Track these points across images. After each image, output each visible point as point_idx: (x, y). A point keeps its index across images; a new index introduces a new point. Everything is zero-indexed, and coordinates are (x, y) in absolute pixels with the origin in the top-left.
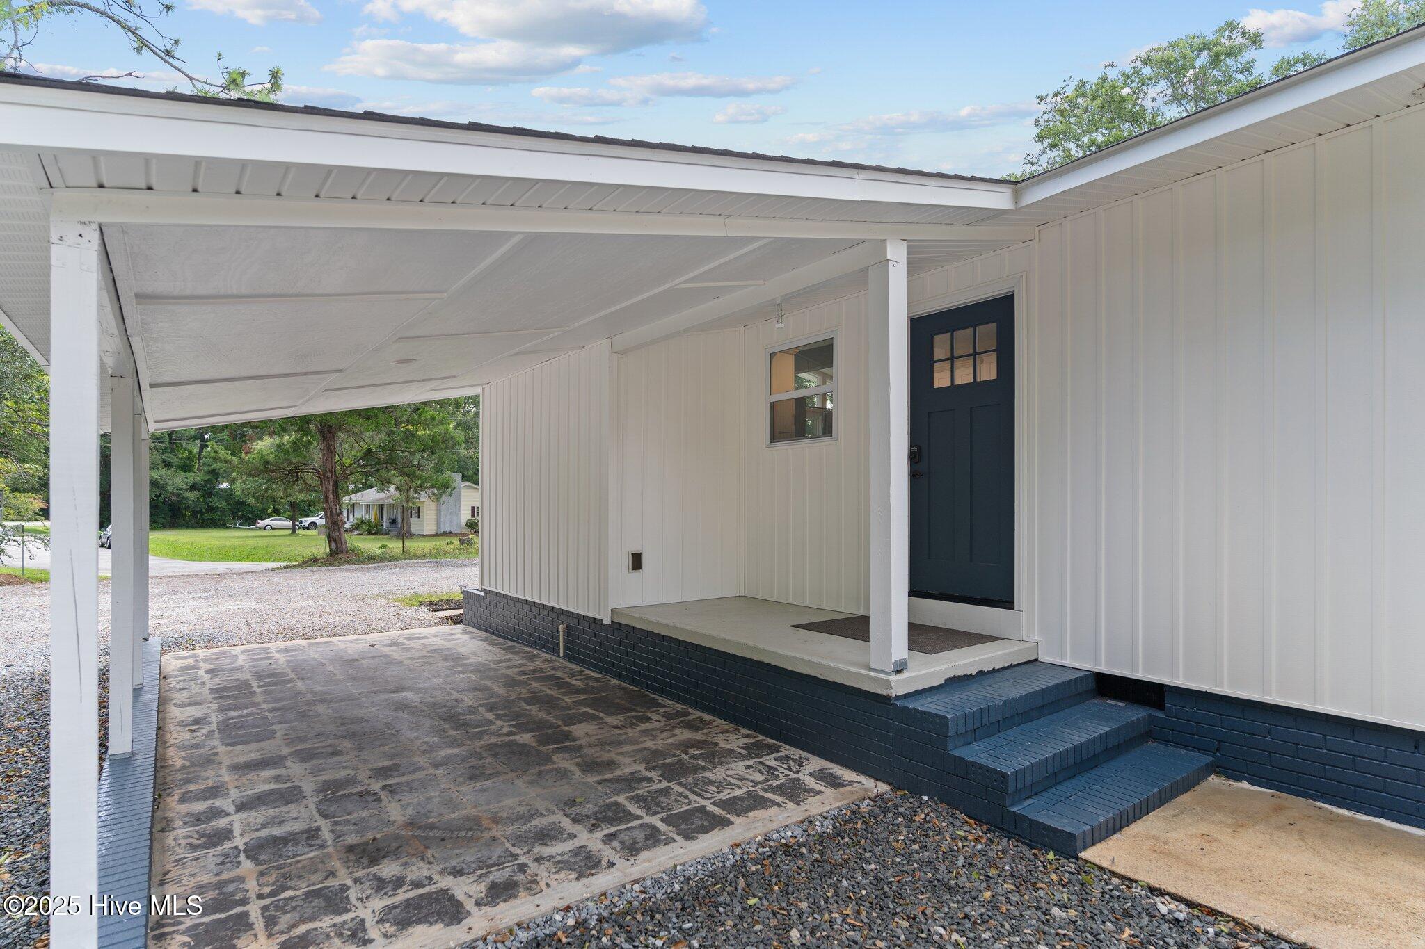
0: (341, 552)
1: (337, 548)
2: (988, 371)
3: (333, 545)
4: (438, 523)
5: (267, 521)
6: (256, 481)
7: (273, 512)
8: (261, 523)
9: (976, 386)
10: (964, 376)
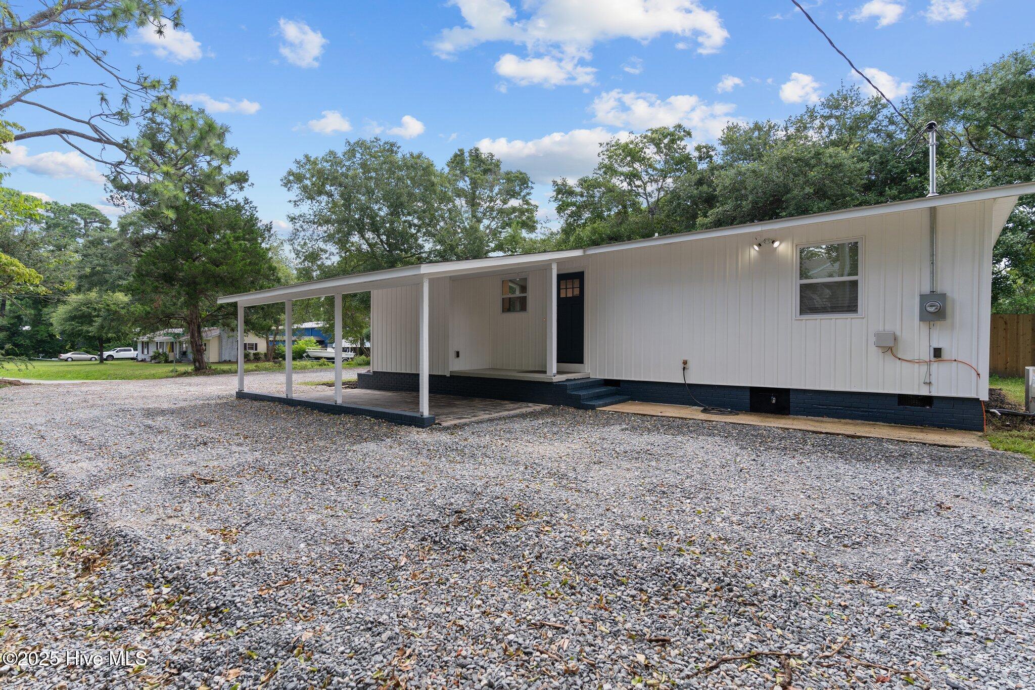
0: (203, 369)
1: (200, 366)
2: (577, 292)
3: (197, 364)
4: (220, 354)
5: (69, 355)
6: (73, 325)
7: (71, 348)
8: (64, 356)
9: (573, 298)
10: (570, 295)
